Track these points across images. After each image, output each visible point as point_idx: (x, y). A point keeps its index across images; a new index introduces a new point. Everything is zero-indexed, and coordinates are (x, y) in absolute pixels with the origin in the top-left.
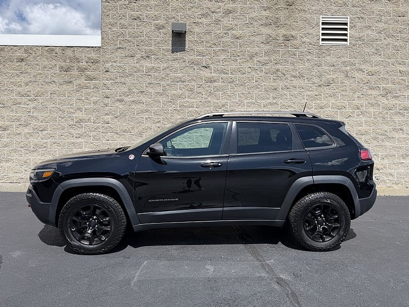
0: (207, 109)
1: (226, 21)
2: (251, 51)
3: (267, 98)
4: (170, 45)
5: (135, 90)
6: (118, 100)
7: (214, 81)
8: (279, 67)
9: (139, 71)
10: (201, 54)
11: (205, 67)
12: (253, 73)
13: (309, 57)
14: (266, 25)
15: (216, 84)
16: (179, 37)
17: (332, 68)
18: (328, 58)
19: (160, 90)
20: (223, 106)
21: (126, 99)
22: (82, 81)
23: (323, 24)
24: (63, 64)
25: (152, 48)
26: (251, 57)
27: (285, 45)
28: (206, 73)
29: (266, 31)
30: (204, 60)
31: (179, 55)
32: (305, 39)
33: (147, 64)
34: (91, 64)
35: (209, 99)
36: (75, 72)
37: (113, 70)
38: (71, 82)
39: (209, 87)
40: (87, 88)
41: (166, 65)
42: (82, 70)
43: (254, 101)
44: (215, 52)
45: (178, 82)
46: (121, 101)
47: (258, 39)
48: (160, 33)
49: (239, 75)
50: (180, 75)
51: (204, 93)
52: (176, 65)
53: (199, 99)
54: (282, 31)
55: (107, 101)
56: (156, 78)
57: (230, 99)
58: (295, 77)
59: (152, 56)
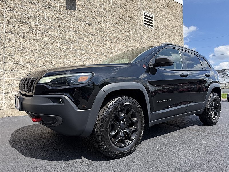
0: (91, 52)
2: (114, 21)
4: (65, 4)
5: (37, 31)
6: (21, 37)
7: (95, 35)
8: (127, 33)
9: (40, 16)
10: (86, 15)
11: (89, 24)
12: (115, 34)
13: (139, 31)
14: (121, 8)
15: (95, 37)
17: (148, 39)
18: (147, 33)
19: (57, 34)
20: (100, 52)
21: (29, 37)
23: (144, 15)
25: (52, 2)
26: (114, 24)
27: (130, 22)
28: (89, 28)
29: (120, 11)
30: (89, 20)
31: (71, 12)
32: (138, 21)
33: (48, 13)
35: (92, 46)
37: (16, 11)
39: (91, 38)
41: (62, 17)
43: (116, 51)
44: (95, 17)
45: (71, 30)
46: (24, 37)
47: (116, 14)
49: (108, 34)
50: (73, 26)
51: (88, 41)
52: (69, 18)
53: (85, 45)
54: (128, 14)
55: (10, 36)
56: (55, 24)
57: (103, 47)
58: (134, 41)
59: (52, 8)
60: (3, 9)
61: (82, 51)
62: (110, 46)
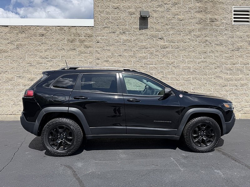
0: (162, 65)
1: (173, 10)
2: (190, 28)
3: (200, 58)
4: (138, 25)
5: (116, 54)
6: (105, 61)
7: (167, 47)
8: (207, 38)
9: (118, 42)
10: (158, 30)
11: (161, 39)
12: (191, 42)
13: (226, 32)
14: (199, 12)
15: (167, 49)
16: (144, 20)
17: (240, 39)
18: (238, 33)
19: (131, 54)
20: (172, 63)
21: (110, 60)
22: (82, 49)
23: (234, 11)
24: (69, 38)
25: (127, 27)
26: (190, 32)
27: (211, 25)
28: (161, 43)
29: (198, 15)
30: (160, 34)
31: (144, 31)
32: (223, 21)
33: (124, 37)
34: (88, 38)
35: (163, 59)
36: (78, 43)
37: (102, 42)
38: (74, 49)
39: (163, 51)
40: (86, 53)
41: (135, 38)
42: (82, 41)
43: (192, 60)
44: (167, 30)
45: (143, 48)
46: (107, 61)
47: (193, 21)
48: (132, 17)
49: (182, 44)
50: (145, 44)
51: (160, 55)
52: (142, 37)
53: (156, 59)
54: (209, 16)
55: (98, 61)
56: (129, 46)
57: (176, 58)
58: (218, 45)
59: (127, 32)
60: (93, 42)
61: (153, 66)
62: (185, 55)
